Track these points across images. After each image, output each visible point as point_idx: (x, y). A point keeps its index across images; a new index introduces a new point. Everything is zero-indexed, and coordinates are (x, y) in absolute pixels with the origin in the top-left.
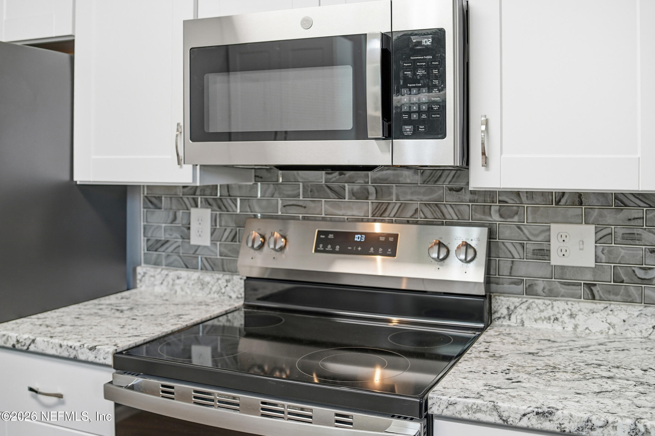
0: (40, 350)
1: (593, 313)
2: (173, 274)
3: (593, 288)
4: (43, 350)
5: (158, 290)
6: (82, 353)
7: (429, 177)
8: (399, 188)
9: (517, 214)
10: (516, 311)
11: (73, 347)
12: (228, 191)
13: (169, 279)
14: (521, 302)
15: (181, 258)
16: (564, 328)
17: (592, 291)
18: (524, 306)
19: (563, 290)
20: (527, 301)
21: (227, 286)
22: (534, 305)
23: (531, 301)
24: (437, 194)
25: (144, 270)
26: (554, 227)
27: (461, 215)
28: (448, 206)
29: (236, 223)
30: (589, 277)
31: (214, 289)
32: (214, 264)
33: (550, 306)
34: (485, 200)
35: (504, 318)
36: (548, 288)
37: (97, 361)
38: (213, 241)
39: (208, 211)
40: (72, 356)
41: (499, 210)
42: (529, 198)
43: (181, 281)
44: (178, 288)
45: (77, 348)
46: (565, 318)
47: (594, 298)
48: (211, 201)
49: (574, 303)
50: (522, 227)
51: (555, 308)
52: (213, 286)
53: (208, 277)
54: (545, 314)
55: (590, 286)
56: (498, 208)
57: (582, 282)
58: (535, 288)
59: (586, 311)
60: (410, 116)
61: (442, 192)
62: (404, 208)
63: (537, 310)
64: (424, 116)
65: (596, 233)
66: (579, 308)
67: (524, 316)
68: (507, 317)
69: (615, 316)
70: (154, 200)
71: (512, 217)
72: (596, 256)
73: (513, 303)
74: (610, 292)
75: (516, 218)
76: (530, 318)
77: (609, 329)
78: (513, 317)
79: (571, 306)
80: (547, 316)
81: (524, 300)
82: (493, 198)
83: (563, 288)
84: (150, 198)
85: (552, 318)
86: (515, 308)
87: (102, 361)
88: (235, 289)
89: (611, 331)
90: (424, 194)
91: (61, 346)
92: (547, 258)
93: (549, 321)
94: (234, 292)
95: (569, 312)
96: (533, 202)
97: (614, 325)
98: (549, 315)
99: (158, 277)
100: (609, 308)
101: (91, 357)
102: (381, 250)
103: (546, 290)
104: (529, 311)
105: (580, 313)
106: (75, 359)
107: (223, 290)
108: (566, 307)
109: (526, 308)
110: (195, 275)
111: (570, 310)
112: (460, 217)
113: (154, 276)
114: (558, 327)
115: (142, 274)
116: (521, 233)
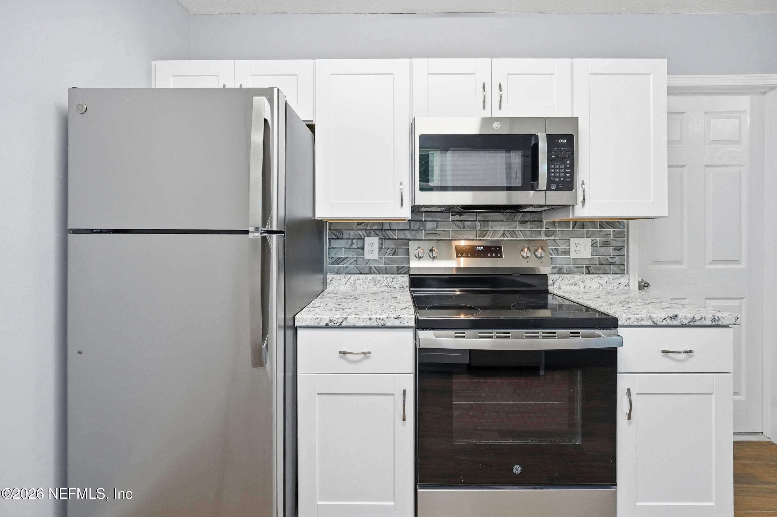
0: (351, 324)
1: (592, 279)
2: (354, 277)
3: (589, 268)
4: (354, 324)
5: (343, 288)
6: (389, 322)
7: (510, 216)
8: (493, 222)
9: (554, 234)
10: (557, 281)
11: (381, 319)
12: (390, 227)
13: (352, 280)
14: (559, 277)
15: (356, 267)
16: (579, 288)
17: (589, 270)
18: (560, 279)
19: (575, 270)
20: (562, 276)
21: (392, 281)
22: (565, 278)
23: (564, 276)
24: (514, 225)
25: (333, 276)
26: (572, 240)
27: (526, 235)
28: (519, 231)
29: (395, 245)
30: (587, 263)
31: (383, 284)
32: (380, 270)
33: (573, 278)
34: (538, 228)
35: (551, 285)
36: (568, 270)
37: (402, 325)
38: (380, 257)
39: (377, 238)
40: (380, 325)
41: (545, 233)
42: (559, 226)
43: (360, 281)
44: (358, 286)
45: (384, 319)
46: (580, 283)
47: (589, 273)
48: (378, 232)
49: (583, 275)
50: (556, 240)
51: (575, 279)
52: (383, 282)
53: (379, 277)
54: (571, 282)
55: (588, 267)
56: (544, 231)
57: (585, 265)
58: (562, 270)
59: (590, 279)
60: (554, 179)
61: (516, 224)
62: (496, 233)
63: (567, 280)
64: (562, 179)
65: (591, 241)
66: (586, 278)
67: (561, 284)
68: (552, 285)
69: (603, 280)
70: (337, 233)
71: (551, 236)
72: (591, 253)
73: (555, 278)
74: (597, 269)
75: (553, 237)
76: (563, 284)
77: (600, 287)
78: (555, 285)
79: (583, 277)
80: (571, 283)
81: (561, 276)
82: (542, 226)
83: (576, 269)
84: (333, 232)
85: (574, 283)
86: (556, 280)
87: (406, 324)
88: (398, 283)
89: (601, 287)
90: (507, 225)
91: (371, 319)
92: (568, 255)
93: (572, 285)
94: (398, 285)
95: (582, 280)
96: (561, 228)
97: (602, 284)
98: (572, 282)
99: (343, 280)
100: (600, 277)
101: (397, 323)
102: (494, 254)
103: (568, 271)
104: (563, 281)
105: (587, 280)
106: (384, 327)
107: (390, 284)
108: (581, 278)
109: (561, 280)
110: (370, 277)
111: (582, 279)
112: (525, 237)
113: (340, 280)
114: (577, 288)
115: (331, 279)
116: (556, 244)
